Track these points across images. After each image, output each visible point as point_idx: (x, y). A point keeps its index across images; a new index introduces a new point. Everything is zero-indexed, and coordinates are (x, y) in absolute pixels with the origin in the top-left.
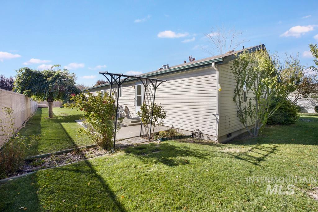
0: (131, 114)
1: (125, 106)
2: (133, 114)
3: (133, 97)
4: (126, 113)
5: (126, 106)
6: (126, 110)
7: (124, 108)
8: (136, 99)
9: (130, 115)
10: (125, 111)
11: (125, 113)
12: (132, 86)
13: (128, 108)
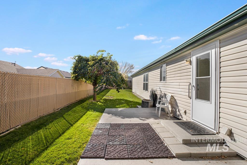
0: (181, 112)
1: (170, 95)
2: (185, 112)
3: (186, 81)
4: (172, 107)
5: (172, 96)
6: (173, 103)
7: (169, 99)
8: (194, 84)
9: (178, 113)
10: (171, 103)
11: (170, 106)
12: (185, 61)
13: (175, 100)
